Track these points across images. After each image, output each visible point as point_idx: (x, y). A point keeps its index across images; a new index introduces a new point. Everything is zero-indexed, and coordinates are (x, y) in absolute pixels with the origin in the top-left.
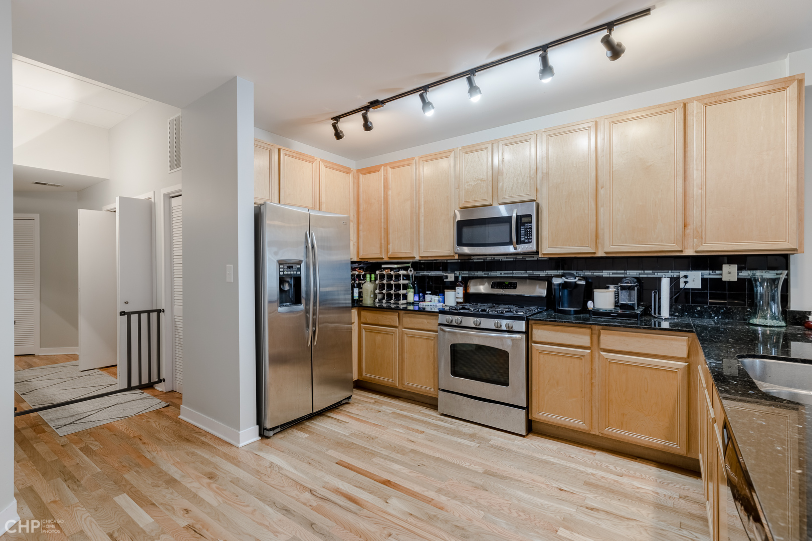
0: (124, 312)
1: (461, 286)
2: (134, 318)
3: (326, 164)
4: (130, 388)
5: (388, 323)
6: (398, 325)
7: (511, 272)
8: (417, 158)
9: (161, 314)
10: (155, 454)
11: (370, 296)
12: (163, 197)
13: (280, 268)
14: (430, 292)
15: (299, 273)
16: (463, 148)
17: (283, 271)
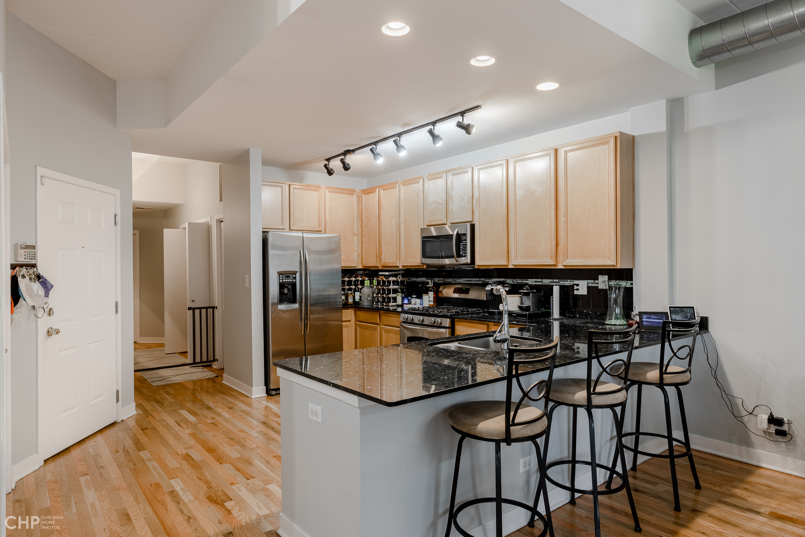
0: (190, 307)
1: (432, 291)
2: (197, 312)
3: (330, 190)
4: (194, 363)
5: (373, 321)
6: (379, 322)
7: (470, 279)
8: (400, 183)
9: (215, 310)
10: (203, 397)
11: (367, 298)
12: (215, 222)
13: (279, 277)
14: (415, 296)
15: (294, 280)
16: (429, 175)
17: (282, 280)
